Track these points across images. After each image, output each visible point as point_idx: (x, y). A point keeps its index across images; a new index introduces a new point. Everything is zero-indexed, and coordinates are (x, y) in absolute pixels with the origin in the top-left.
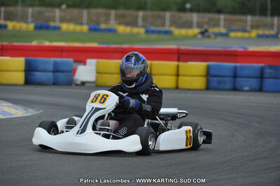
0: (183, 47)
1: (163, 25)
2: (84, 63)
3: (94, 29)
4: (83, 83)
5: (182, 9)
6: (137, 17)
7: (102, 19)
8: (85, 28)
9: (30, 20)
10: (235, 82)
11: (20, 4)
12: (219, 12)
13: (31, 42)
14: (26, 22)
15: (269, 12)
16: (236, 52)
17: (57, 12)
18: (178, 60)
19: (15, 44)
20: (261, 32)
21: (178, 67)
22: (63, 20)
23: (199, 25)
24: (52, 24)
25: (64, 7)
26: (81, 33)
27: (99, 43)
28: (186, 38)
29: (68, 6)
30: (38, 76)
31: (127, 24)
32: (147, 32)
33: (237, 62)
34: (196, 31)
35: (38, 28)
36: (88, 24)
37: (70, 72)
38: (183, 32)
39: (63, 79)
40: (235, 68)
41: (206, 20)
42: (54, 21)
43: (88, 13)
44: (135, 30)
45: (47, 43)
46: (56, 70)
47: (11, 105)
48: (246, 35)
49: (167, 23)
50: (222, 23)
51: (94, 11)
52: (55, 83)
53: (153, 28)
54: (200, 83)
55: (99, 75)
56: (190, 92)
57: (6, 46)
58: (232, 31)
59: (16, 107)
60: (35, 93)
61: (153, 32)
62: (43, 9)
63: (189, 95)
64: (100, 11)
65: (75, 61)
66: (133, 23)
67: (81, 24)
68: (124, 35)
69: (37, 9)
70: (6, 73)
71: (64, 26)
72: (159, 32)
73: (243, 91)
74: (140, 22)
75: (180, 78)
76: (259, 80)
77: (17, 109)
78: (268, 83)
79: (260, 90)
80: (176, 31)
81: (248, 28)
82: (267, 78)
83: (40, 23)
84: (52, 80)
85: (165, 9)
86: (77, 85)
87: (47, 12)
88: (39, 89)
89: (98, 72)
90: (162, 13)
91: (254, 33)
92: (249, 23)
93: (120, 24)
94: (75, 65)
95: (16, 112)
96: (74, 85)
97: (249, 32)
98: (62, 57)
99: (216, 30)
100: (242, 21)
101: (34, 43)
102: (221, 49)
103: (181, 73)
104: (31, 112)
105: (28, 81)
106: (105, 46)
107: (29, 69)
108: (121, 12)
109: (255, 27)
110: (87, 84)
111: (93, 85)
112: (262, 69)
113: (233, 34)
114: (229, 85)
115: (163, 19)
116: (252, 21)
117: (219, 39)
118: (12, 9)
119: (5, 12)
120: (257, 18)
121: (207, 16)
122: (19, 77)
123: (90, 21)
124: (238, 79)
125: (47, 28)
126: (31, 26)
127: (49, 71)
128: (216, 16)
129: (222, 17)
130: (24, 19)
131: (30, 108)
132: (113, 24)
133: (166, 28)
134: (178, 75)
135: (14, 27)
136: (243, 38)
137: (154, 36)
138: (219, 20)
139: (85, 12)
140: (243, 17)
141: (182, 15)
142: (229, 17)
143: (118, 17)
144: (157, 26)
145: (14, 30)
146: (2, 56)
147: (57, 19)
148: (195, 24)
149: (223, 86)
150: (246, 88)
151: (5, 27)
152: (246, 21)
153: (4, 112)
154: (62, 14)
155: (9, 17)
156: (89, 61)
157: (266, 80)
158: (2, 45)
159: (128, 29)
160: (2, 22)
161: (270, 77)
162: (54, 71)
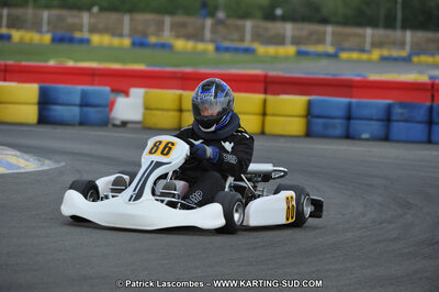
0: (272, 73)
1: (242, 39)
2: (127, 94)
3: (139, 44)
4: (124, 124)
5: (269, 16)
6: (203, 27)
7: (152, 29)
8: (127, 42)
9: (45, 28)
10: (348, 127)
11: (31, 4)
12: (325, 21)
13: (47, 61)
14: (39, 31)
15: (399, 23)
16: (351, 81)
17: (85, 18)
18: (265, 92)
19: (24, 63)
20: (386, 53)
21: (265, 102)
22: (93, 30)
23: (296, 41)
24: (78, 35)
25: (95, 9)
26: (121, 49)
27: (149, 65)
28: (275, 59)
29: (102, 9)
30: (58, 111)
31: (188, 37)
32: (218, 49)
33: (351, 97)
34: (291, 50)
35: (57, 40)
36: (130, 36)
37: (105, 106)
38: (271, 50)
39: (95, 117)
40: (350, 105)
41: (305, 33)
42: (81, 31)
43: (131, 20)
44: (201, 46)
45: (71, 64)
46: (85, 103)
47: (18, 153)
48: (364, 56)
49: (248, 37)
50: (329, 38)
51: (141, 17)
52: (82, 123)
53: (227, 44)
54: (296, 126)
55: (148, 112)
56: (282, 140)
57: (11, 66)
58: (343, 50)
59: (26, 156)
60: (51, 137)
61: (227, 49)
62: (65, 13)
63: (281, 143)
64: (149, 17)
65: (113, 91)
66: (197, 36)
67: (121, 35)
68: (184, 53)
69: (55, 12)
70: (10, 106)
71: (96, 39)
72: (237, 50)
73: (361, 139)
74: (208, 34)
75: (268, 118)
76: (385, 123)
77: (27, 160)
78: (398, 128)
79: (386, 138)
80: (261, 49)
81: (368, 46)
82: (396, 121)
83: (60, 33)
84: (77, 119)
85: (245, 16)
86: (114, 126)
87: (71, 17)
88: (59, 130)
89: (147, 108)
90: (240, 22)
91: (376, 55)
92: (368, 40)
93: (178, 36)
94: (112, 96)
95: (25, 164)
96: (110, 126)
97: (369, 52)
98: (92, 84)
99: (320, 48)
100: (359, 36)
101: (52, 63)
102: (329, 77)
103: (269, 111)
104: (48, 165)
105: (43, 119)
106: (157, 69)
107: (45, 101)
108: (180, 19)
109: (377, 44)
110: (129, 125)
111: (139, 126)
112: (389, 109)
113: (344, 55)
114: (339, 131)
115: (241, 30)
116: (373, 36)
117: (324, 62)
118: (18, 12)
119: (8, 16)
120: (381, 32)
121: (306, 29)
122: (30, 113)
123: (133, 31)
124: (352, 122)
125: (71, 40)
126: (47, 38)
127: (75, 105)
128: (319, 28)
129: (329, 29)
130: (36, 27)
131: (50, 159)
132: (167, 36)
133: (246, 44)
134: (264, 114)
135: (22, 39)
136: (359, 61)
137: (227, 56)
138: (325, 33)
139: (126, 19)
140: (359, 30)
141: (270, 25)
142: (340, 29)
143: (174, 27)
144: (233, 40)
145: (22, 42)
146: (5, 80)
147: (86, 28)
148: (288, 39)
149: (330, 132)
150: (365, 136)
151: (8, 38)
152: (364, 37)
153: (8, 163)
154: (93, 20)
155: (15, 23)
156: (134, 91)
157: (395, 124)
158: (6, 66)
159: (190, 45)
160: (3, 31)
161: (400, 121)
162: (81, 105)
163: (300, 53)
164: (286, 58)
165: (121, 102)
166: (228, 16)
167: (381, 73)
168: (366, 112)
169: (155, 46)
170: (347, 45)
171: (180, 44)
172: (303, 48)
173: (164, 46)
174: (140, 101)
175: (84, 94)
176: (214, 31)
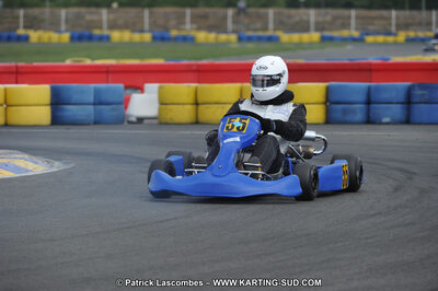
1: (265, 28)
3: (160, 38)
4: (140, 120)
5: (293, 4)
6: (225, 17)
7: (173, 23)
8: (147, 37)
9: (63, 27)
10: (368, 111)
11: (48, 4)
12: (349, 6)
13: (63, 61)
14: (58, 31)
15: (423, 4)
16: (370, 64)
17: (104, 12)
19: (35, 64)
20: (412, 34)
22: (113, 26)
23: (320, 27)
24: (97, 32)
25: (115, 5)
26: (142, 44)
27: (166, 59)
28: (300, 46)
29: (121, 5)
30: (71, 111)
31: (210, 29)
32: (240, 39)
33: (370, 81)
34: (315, 36)
35: (77, 38)
36: (149, 31)
37: (120, 103)
38: (295, 37)
39: (110, 115)
40: (369, 88)
41: (329, 18)
42: (101, 28)
43: (151, 13)
44: (223, 37)
45: (88, 62)
46: (99, 102)
47: (26, 156)
48: (390, 39)
49: (271, 25)
50: (353, 22)
51: (160, 11)
52: (96, 123)
53: (250, 33)
55: (163, 107)
57: (22, 67)
58: (368, 34)
59: (35, 159)
60: (65, 137)
61: (250, 39)
62: (83, 10)
64: (168, 10)
65: (126, 87)
66: (219, 27)
67: (142, 31)
68: (206, 44)
69: (75, 10)
70: (22, 109)
71: (116, 35)
72: (259, 39)
73: (381, 123)
74: (230, 25)
76: (405, 106)
77: (36, 163)
78: (420, 110)
79: (408, 121)
80: (285, 37)
81: (393, 29)
82: (416, 103)
83: (79, 31)
84: (92, 117)
85: (268, 4)
86: (130, 122)
87: (89, 15)
88: (73, 131)
89: (162, 103)
90: (262, 11)
91: (401, 37)
92: (394, 22)
93: (199, 29)
94: (128, 91)
95: (33, 166)
96: (126, 123)
97: (395, 35)
98: (107, 82)
99: (345, 33)
100: (383, 18)
101: (68, 62)
102: (346, 62)
104: (57, 166)
105: (56, 120)
106: (172, 63)
107: (57, 101)
108: (201, 10)
109: (403, 26)
110: (146, 121)
111: (155, 121)
112: (409, 91)
113: (370, 39)
114: (359, 116)
115: (264, 18)
116: (397, 18)
117: (349, 47)
118: (36, 11)
119: (25, 16)
120: (407, 13)
121: (329, 14)
122: (43, 114)
123: (153, 24)
124: (373, 106)
125: (90, 38)
126: (66, 37)
127: (89, 104)
128: (344, 12)
129: (353, 13)
130: (55, 27)
131: (60, 160)
132: (188, 28)
133: (269, 33)
135: (39, 38)
136: (385, 44)
137: (250, 46)
138: (349, 18)
139: (146, 12)
140: (384, 13)
141: (293, 12)
142: (364, 12)
143: (194, 19)
144: (256, 30)
145: (40, 43)
146: (17, 83)
147: (105, 25)
148: (312, 26)
149: (349, 118)
150: (386, 120)
151: (26, 38)
152: (390, 18)
153: (16, 166)
154: (112, 16)
155: (32, 24)
156: (148, 86)
157: (417, 106)
158: (17, 67)
159: (212, 37)
160: (21, 32)
161: (421, 103)
162: (94, 104)
163: (324, 39)
164: (311, 45)
165: (136, 98)
167: (405, 55)
168: (385, 96)
169: (176, 39)
170: (371, 28)
171: (202, 36)
172: (327, 34)
173: (185, 39)
174: (155, 96)
175: (97, 92)
176: (235, 22)
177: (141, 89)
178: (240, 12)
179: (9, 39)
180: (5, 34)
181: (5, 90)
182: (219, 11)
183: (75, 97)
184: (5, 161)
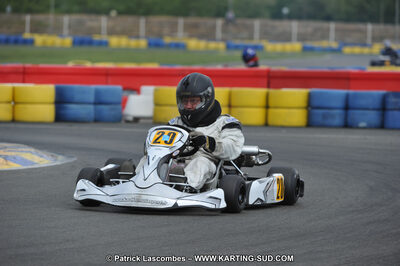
0: (274, 68)
1: (251, 37)
3: (155, 44)
4: (136, 120)
5: (277, 15)
6: (214, 27)
7: (166, 30)
8: (143, 43)
9: (66, 31)
10: (346, 116)
11: (52, 10)
12: (328, 18)
13: (66, 62)
14: (61, 35)
15: (397, 19)
16: (348, 74)
17: (104, 21)
18: (269, 86)
19: (42, 65)
21: (267, 96)
22: (112, 32)
23: (302, 38)
24: (96, 38)
25: (113, 13)
26: (137, 50)
27: (161, 64)
28: (283, 55)
29: (120, 13)
30: (73, 109)
31: (201, 37)
32: (228, 47)
33: (349, 88)
34: (297, 46)
35: (79, 42)
36: (146, 37)
37: (118, 103)
38: (279, 47)
39: (109, 114)
40: (347, 96)
41: (309, 30)
42: (100, 33)
43: (147, 22)
44: (212, 45)
45: (89, 65)
46: (99, 101)
47: (33, 150)
48: (366, 50)
49: (257, 35)
50: (332, 34)
51: (155, 20)
52: (97, 120)
53: (238, 42)
54: (298, 117)
55: (158, 108)
56: (284, 131)
57: (29, 68)
58: (346, 44)
59: (40, 152)
60: (67, 134)
61: (237, 47)
62: (84, 17)
63: (283, 134)
64: (164, 19)
65: (125, 89)
66: (209, 36)
67: (138, 37)
68: (196, 52)
69: (75, 17)
70: (29, 106)
71: (114, 41)
73: (358, 128)
74: (219, 34)
75: (271, 111)
76: (380, 112)
77: (41, 156)
78: (394, 116)
79: (382, 126)
80: (269, 46)
81: (369, 41)
82: (392, 110)
83: (80, 36)
84: (92, 115)
85: (255, 15)
86: (128, 122)
87: (90, 21)
88: (75, 127)
89: (157, 104)
90: (248, 22)
91: (377, 48)
92: (369, 35)
93: (191, 36)
94: (125, 93)
95: (39, 160)
96: (123, 122)
97: (370, 46)
98: (107, 83)
99: (324, 44)
100: (360, 31)
101: (71, 64)
102: (327, 70)
103: (271, 103)
104: (61, 160)
105: (59, 118)
106: (166, 67)
107: (61, 100)
108: (192, 20)
109: (377, 39)
110: (142, 121)
111: (151, 121)
112: (384, 99)
113: (347, 50)
114: (338, 120)
115: (250, 29)
116: (373, 31)
117: (328, 57)
118: (40, 17)
119: (32, 22)
120: (381, 27)
121: (311, 26)
122: (47, 112)
123: (149, 32)
124: (351, 112)
125: (90, 43)
126: (68, 41)
127: (89, 103)
128: (324, 25)
129: (332, 26)
130: (57, 31)
131: (63, 155)
132: (181, 36)
133: (255, 42)
134: (267, 107)
135: (44, 42)
136: (361, 55)
137: (237, 54)
138: (328, 30)
139: (142, 21)
140: (361, 26)
141: (277, 23)
142: (342, 26)
143: (187, 28)
144: (243, 39)
145: (44, 47)
146: (24, 82)
147: (104, 31)
148: (294, 36)
149: (330, 121)
150: (362, 124)
151: (31, 42)
152: (366, 32)
153: (23, 159)
154: (111, 24)
155: (38, 28)
156: (144, 89)
157: (390, 113)
158: (24, 68)
159: (202, 44)
160: (27, 35)
161: (395, 109)
162: (95, 103)
163: (305, 49)
164: (293, 54)
165: (133, 99)
166: (237, 16)
168: (363, 102)
169: (170, 46)
170: (348, 40)
171: (193, 44)
172: (309, 44)
173: (177, 46)
174: (150, 98)
175: (98, 93)
176: (224, 31)
177: (137, 91)
178: (228, 22)
179: (16, 42)
180: (13, 38)
181: (14, 89)
182: (209, 21)
183: (78, 97)
184: (13, 154)
